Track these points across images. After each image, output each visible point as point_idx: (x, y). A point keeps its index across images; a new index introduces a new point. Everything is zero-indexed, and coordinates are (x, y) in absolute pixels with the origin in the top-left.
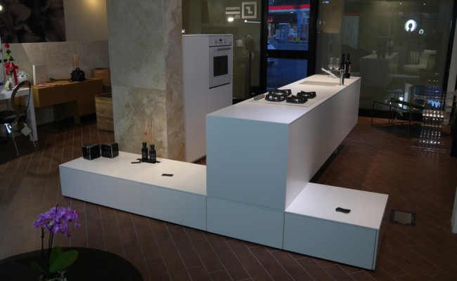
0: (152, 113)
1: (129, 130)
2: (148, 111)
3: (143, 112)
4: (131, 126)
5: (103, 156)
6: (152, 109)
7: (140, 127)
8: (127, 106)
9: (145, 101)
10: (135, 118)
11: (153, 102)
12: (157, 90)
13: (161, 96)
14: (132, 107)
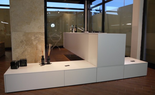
0: (37, 43)
1: (22, 53)
2: (34, 43)
3: (32, 44)
4: (24, 51)
5: (21, 66)
6: (37, 41)
7: (29, 51)
8: (22, 42)
9: (33, 38)
10: (26, 47)
11: (37, 38)
12: (40, 33)
13: (42, 35)
14: (24, 42)
